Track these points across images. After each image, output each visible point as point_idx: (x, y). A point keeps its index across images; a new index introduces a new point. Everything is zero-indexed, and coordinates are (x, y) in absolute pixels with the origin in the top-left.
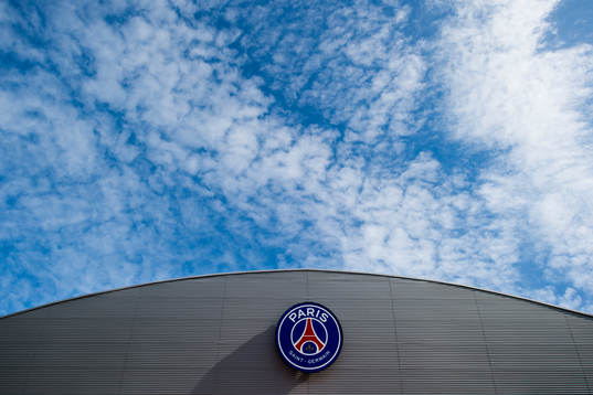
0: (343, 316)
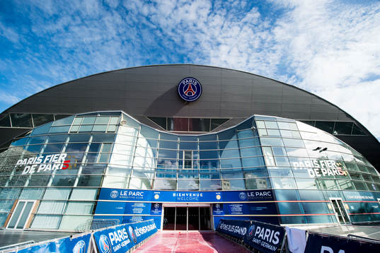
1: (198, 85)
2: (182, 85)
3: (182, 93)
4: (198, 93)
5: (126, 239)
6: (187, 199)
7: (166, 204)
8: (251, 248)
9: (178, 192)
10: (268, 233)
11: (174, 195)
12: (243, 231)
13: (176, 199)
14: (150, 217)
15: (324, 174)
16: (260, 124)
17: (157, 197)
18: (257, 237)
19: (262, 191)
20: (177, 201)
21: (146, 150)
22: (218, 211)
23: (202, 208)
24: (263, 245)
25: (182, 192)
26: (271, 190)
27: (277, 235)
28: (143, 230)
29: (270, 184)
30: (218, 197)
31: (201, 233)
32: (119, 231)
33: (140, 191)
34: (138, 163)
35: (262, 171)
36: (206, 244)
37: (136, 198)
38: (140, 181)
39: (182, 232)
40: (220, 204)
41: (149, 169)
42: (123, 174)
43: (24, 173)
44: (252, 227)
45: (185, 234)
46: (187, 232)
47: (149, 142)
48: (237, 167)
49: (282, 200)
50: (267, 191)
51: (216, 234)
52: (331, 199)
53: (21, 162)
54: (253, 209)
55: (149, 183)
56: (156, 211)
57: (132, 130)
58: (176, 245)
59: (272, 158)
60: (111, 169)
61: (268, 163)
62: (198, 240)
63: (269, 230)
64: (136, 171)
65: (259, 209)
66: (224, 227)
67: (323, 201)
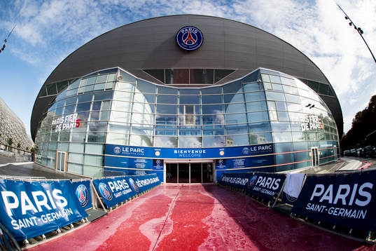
0: (203, 31)
1: (198, 34)
2: (181, 34)
3: (181, 42)
4: (199, 42)
5: (127, 189)
6: (189, 156)
7: (168, 160)
8: (251, 196)
9: (180, 149)
10: (269, 181)
11: (176, 152)
12: (244, 182)
13: (177, 156)
14: (153, 172)
15: (311, 127)
16: (265, 78)
17: (158, 154)
18: (258, 186)
19: (264, 145)
20: (178, 157)
21: (144, 106)
22: (221, 166)
23: (205, 165)
24: (263, 192)
25: (184, 149)
26: (272, 144)
27: (278, 182)
28: (145, 182)
29: (272, 138)
30: (222, 153)
31: (203, 186)
32: (119, 182)
33: (141, 148)
34: (137, 120)
35: (266, 125)
36: (207, 194)
37: (138, 154)
38: (140, 138)
39: (185, 184)
40: (223, 159)
41: (148, 126)
42: (123, 131)
43: (56, 131)
44: (254, 178)
45: (188, 187)
46: (190, 184)
47: (147, 97)
48: (242, 122)
49: (279, 153)
50: (268, 145)
51: (218, 185)
52: (312, 148)
53: (54, 123)
54: (254, 162)
55: (150, 140)
56: (158, 167)
57: (128, 85)
58: (177, 195)
59: (275, 113)
60: (112, 126)
61: (272, 119)
62: (200, 191)
63: (271, 179)
64: (134, 129)
65: (260, 161)
66: (226, 179)
67: (307, 150)
